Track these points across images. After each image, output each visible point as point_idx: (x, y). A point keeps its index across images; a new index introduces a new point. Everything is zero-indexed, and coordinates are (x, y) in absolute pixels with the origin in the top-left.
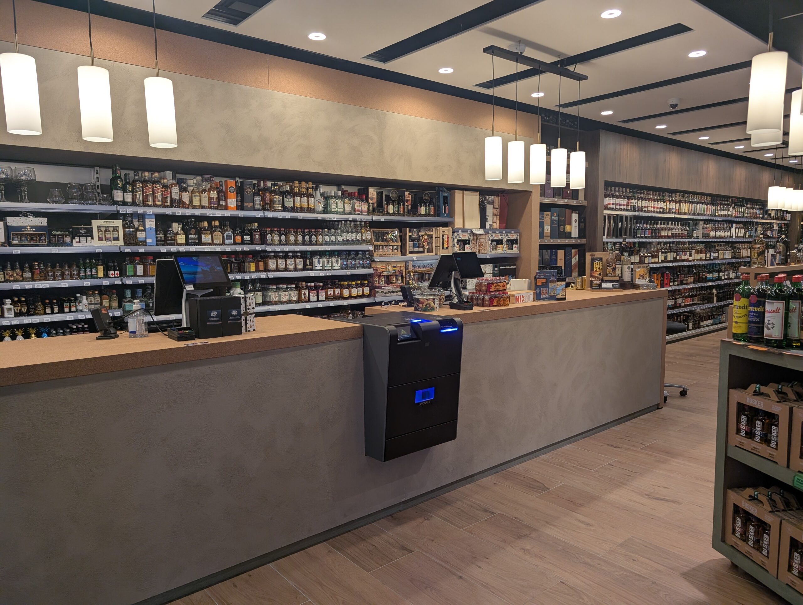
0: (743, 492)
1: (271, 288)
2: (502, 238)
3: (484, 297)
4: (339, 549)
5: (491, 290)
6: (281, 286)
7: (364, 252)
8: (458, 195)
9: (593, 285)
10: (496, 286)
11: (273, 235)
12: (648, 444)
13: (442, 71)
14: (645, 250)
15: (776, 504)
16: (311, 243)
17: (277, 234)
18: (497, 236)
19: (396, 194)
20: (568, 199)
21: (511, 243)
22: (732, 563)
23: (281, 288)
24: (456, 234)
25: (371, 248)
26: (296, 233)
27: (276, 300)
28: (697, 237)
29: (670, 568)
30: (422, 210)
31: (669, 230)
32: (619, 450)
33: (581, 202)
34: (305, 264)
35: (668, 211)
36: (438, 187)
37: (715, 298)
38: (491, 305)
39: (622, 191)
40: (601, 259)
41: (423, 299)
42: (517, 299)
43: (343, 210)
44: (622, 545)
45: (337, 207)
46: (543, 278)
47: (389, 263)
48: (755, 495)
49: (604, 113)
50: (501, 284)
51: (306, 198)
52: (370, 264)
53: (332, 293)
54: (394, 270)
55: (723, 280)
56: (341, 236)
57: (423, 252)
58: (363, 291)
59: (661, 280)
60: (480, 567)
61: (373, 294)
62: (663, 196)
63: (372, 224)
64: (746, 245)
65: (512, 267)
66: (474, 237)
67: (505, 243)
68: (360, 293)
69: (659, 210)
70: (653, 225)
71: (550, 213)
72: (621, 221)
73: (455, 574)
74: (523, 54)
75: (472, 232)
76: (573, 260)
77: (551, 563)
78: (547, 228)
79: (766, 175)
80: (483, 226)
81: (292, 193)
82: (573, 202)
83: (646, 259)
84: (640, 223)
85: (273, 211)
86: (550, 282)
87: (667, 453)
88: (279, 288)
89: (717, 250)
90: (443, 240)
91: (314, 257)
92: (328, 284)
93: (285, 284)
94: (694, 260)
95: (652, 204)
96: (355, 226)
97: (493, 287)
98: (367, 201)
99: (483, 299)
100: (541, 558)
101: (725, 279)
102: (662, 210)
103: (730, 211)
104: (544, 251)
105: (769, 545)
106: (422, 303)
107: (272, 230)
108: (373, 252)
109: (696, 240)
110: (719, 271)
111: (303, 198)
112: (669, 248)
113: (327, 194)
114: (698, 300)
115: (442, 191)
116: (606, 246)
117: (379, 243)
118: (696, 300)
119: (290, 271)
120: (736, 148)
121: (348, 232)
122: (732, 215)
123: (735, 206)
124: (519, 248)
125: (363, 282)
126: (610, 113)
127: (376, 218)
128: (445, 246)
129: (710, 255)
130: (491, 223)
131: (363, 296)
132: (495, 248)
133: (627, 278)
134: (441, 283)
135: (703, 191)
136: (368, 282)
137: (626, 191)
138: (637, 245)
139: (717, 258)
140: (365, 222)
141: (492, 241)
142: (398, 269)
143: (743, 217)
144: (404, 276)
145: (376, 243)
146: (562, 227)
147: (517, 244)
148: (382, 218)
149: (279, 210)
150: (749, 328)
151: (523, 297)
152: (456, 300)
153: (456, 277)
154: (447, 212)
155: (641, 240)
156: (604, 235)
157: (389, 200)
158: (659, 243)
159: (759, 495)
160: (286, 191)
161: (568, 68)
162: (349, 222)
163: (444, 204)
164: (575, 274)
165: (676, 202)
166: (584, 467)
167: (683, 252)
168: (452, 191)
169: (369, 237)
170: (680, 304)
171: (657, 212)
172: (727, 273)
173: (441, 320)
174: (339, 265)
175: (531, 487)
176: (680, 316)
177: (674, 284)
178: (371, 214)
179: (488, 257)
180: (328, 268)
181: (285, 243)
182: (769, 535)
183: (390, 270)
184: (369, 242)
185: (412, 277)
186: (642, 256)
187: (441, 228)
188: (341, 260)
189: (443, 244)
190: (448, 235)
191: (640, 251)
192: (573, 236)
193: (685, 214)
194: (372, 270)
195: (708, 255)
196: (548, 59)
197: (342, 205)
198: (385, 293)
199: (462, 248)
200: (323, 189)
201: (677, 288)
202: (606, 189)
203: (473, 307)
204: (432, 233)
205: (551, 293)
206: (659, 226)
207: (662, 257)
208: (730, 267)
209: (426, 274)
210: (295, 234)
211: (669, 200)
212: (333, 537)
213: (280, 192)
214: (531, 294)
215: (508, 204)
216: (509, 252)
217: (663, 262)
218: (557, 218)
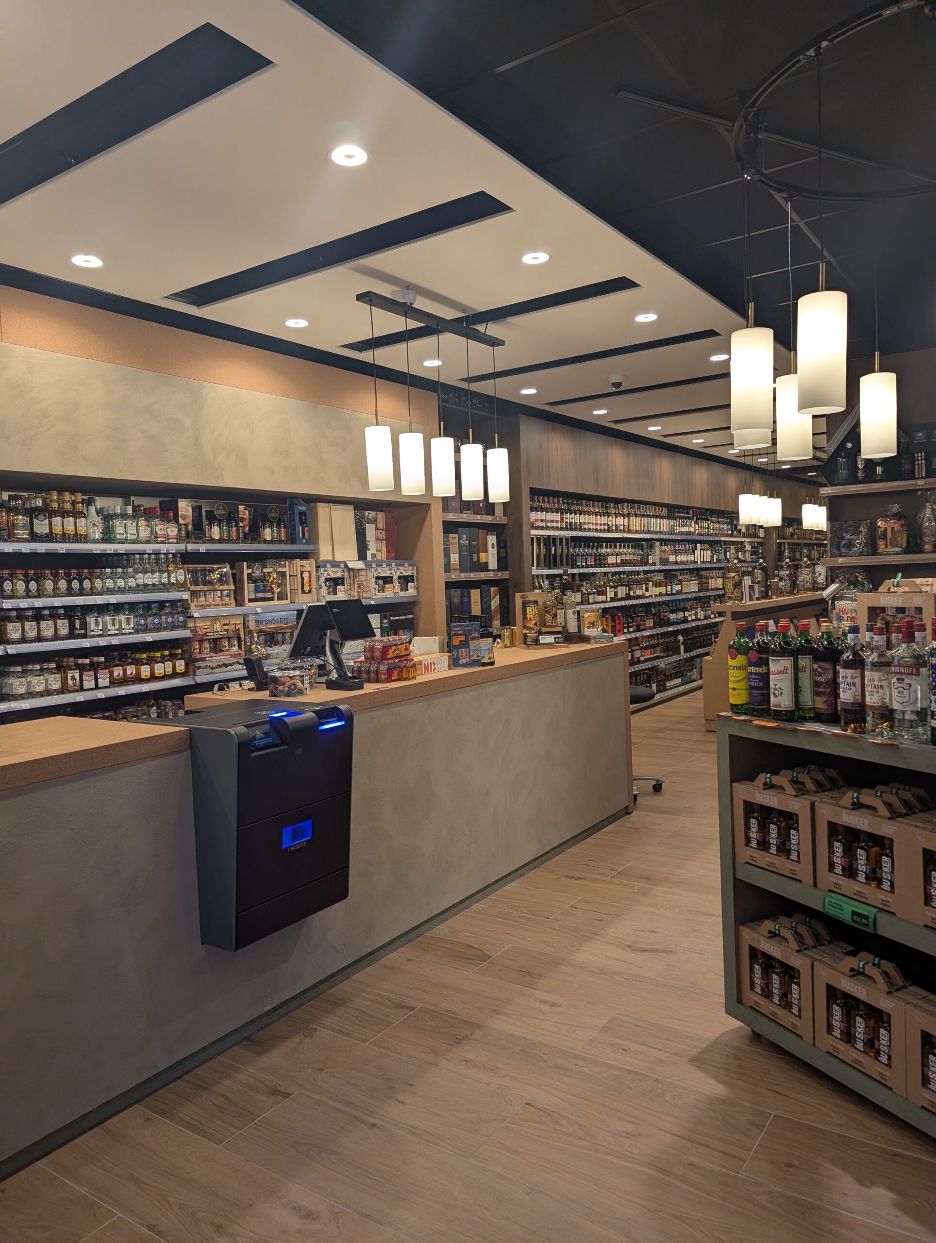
0: (762, 926)
1: (13, 672)
2: (391, 573)
3: (377, 667)
4: (163, 1113)
5: (388, 657)
6: (30, 667)
7: (173, 603)
8: (322, 510)
9: (528, 640)
10: (395, 651)
11: (15, 581)
12: (620, 869)
13: (291, 323)
14: (589, 585)
15: (803, 939)
16: (82, 592)
17: (22, 580)
18: (384, 571)
19: (224, 509)
20: (481, 514)
21: (405, 580)
22: (753, 1031)
23: (31, 670)
24: (322, 570)
25: (186, 596)
26: (56, 578)
27: (22, 690)
28: (654, 564)
29: (673, 1054)
30: (267, 533)
31: (617, 555)
32: (582, 882)
33: (498, 519)
34: (72, 627)
35: (614, 528)
36: (291, 498)
37: (682, 647)
38: (389, 680)
39: (553, 502)
40: (536, 602)
41: (284, 677)
42: (426, 668)
43: (135, 537)
44: (605, 1029)
45: (126, 532)
46: (461, 635)
47: (215, 619)
48: (776, 929)
49: (525, 392)
50: (402, 647)
51: (71, 519)
52: (185, 622)
53: (121, 673)
54: (225, 630)
55: (690, 621)
56: (135, 578)
57: (272, 599)
58: (174, 666)
59: (612, 626)
60: (402, 1103)
61: (191, 670)
62: (606, 508)
63: (186, 558)
64: (714, 573)
65: (409, 617)
66: (349, 573)
67: (396, 581)
68: (169, 670)
69: (602, 527)
70: (597, 549)
71: (457, 536)
72: (555, 545)
73: (363, 1122)
74: (414, 306)
75: (346, 566)
76: (493, 602)
77: (507, 1076)
78: (455, 558)
79: (732, 479)
80: (362, 556)
81: (47, 511)
82: (488, 519)
83: (591, 596)
84: (580, 547)
85: (13, 541)
86: (472, 640)
87: (648, 879)
88: (27, 671)
89: (680, 580)
90: (302, 578)
91: (88, 615)
92: (113, 659)
93: (38, 664)
94: (652, 596)
95: (593, 519)
96: (158, 562)
97: (391, 651)
98: (177, 521)
99: (377, 672)
100: (492, 1070)
101: (693, 620)
102: (606, 527)
103: (692, 527)
104: (453, 591)
105: (800, 999)
106: (283, 684)
107: (12, 574)
108: (190, 602)
109: (652, 568)
110: (684, 610)
111: (66, 520)
112: (620, 580)
113: (108, 510)
114: (660, 652)
115: (296, 504)
116: (536, 580)
117: (198, 588)
118: (658, 651)
119: (47, 640)
120: (695, 441)
121: (146, 572)
122: (695, 531)
123: (697, 519)
124: (417, 588)
125: (173, 651)
126: (532, 391)
127: (191, 547)
128: (306, 589)
129: (672, 588)
130: (375, 552)
131: (174, 675)
132: (382, 589)
133: (572, 628)
134: (309, 649)
135: (657, 500)
136: (182, 651)
137: (558, 502)
138: (577, 578)
139: (679, 592)
140: (174, 555)
141: (378, 578)
142: (233, 627)
143: (708, 535)
144: (243, 639)
145: (193, 588)
146: (475, 556)
147: (413, 582)
148: (202, 548)
149: (24, 539)
150: (750, 695)
151: (434, 664)
152: (334, 675)
153: (333, 639)
154: (307, 537)
155: (582, 571)
156: (533, 566)
157: (212, 518)
158: (606, 574)
159: (781, 929)
160: (37, 509)
161: (477, 328)
162: (146, 556)
163: (302, 523)
164: (497, 623)
165: (624, 516)
166: (538, 916)
167: (637, 585)
168: (312, 504)
169: (181, 579)
170: (638, 658)
171: (601, 531)
172: (693, 612)
173: (318, 711)
174: (132, 626)
175: (464, 958)
176: (640, 675)
177: (628, 630)
178: (183, 541)
179: (373, 603)
180: (112, 633)
181: (36, 594)
182: (798, 984)
183: (219, 629)
184: (180, 586)
185: (256, 639)
186: (585, 594)
187: (298, 560)
188: (134, 617)
189: (303, 586)
190: (309, 572)
191: (582, 585)
192: (490, 568)
193: (636, 532)
194: (189, 631)
195: (669, 588)
196: (448, 314)
197: (135, 528)
198: (212, 668)
199: (333, 590)
200: (101, 502)
201: (633, 637)
202: (532, 500)
203: (363, 685)
204: (284, 569)
205: (473, 656)
206: (603, 550)
207: (610, 593)
208: (697, 603)
209: (278, 633)
210: (54, 577)
211: (615, 513)
212: (152, 1093)
213: (25, 509)
214: (445, 658)
215: (396, 523)
216: (403, 594)
217: (612, 600)
218: (467, 542)
